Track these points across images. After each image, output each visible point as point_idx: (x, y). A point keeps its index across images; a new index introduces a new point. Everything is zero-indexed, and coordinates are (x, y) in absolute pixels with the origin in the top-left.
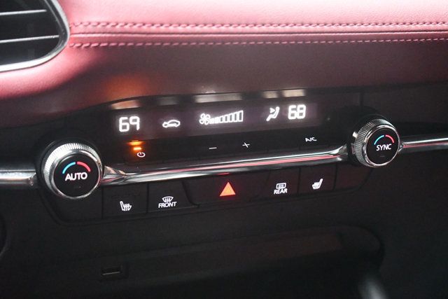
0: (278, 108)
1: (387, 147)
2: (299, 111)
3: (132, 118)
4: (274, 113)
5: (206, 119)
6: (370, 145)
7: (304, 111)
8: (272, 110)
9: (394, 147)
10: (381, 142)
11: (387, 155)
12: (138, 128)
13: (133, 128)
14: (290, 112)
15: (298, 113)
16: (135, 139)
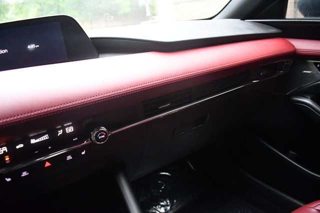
0: (61, 130)
1: (103, 136)
2: (70, 129)
3: (3, 148)
4: (60, 132)
5: (33, 141)
6: (96, 137)
7: (72, 129)
8: (59, 131)
9: (106, 136)
10: (100, 136)
11: (103, 139)
12: (7, 151)
13: (5, 151)
14: (67, 130)
15: (70, 130)
16: (6, 155)
